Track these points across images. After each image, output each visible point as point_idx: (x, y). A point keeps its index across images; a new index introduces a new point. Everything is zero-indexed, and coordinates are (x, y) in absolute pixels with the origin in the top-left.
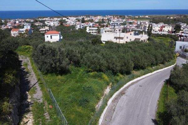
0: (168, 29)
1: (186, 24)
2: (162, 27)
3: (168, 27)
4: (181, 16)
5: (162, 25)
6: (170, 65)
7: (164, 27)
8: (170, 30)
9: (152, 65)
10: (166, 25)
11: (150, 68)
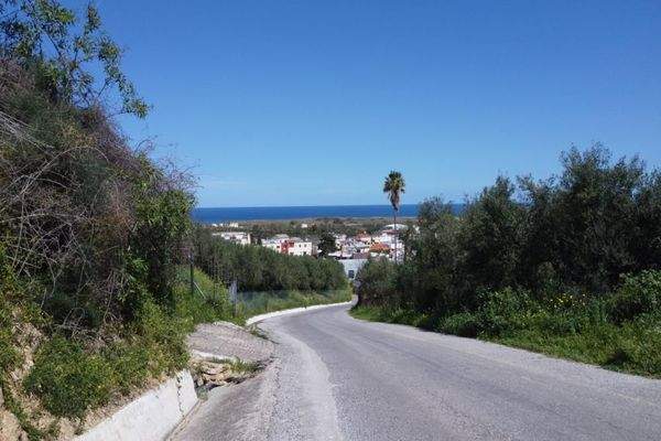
0: (302, 248)
1: (344, 236)
2: (285, 245)
3: (303, 244)
4: (326, 220)
5: (283, 241)
6: (342, 301)
7: (292, 244)
8: (309, 253)
9: (301, 289)
10: (296, 239)
11: (298, 294)
